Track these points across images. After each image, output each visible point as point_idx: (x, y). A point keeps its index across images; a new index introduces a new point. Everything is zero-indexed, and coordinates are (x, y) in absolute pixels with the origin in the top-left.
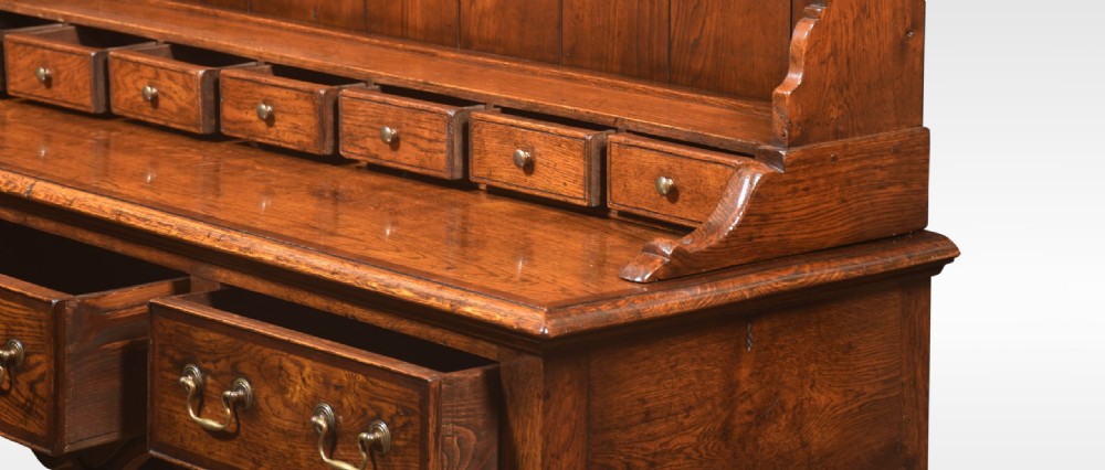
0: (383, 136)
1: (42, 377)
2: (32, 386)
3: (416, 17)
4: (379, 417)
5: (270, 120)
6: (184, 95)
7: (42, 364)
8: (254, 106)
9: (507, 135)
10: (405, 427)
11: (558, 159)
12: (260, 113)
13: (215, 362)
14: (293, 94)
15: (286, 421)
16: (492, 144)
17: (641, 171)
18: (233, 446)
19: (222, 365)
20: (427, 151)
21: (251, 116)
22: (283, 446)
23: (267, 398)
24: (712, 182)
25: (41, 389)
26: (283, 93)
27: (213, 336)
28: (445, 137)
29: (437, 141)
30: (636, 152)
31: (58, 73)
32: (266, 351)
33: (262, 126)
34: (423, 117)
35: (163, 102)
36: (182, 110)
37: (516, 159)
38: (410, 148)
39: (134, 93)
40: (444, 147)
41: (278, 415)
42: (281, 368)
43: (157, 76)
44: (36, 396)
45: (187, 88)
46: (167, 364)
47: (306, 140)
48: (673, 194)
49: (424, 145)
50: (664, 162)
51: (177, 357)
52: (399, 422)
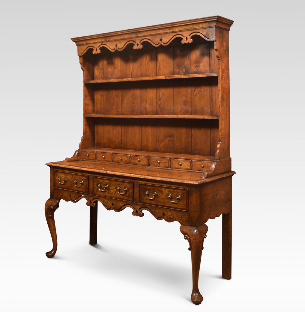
0: (158, 162)
1: (131, 192)
2: (129, 194)
3: (150, 149)
4: (179, 195)
5: (140, 161)
6: (126, 159)
7: (131, 191)
8: (137, 160)
9: (177, 161)
10: (183, 196)
11: (185, 164)
12: (138, 161)
13: (151, 190)
14: (143, 158)
15: (163, 197)
16: (174, 162)
17: (198, 165)
18: (154, 201)
19: (152, 191)
20: (165, 164)
21: (137, 161)
22: (163, 200)
23: (160, 195)
24: (210, 165)
25: (131, 194)
26: (142, 158)
27: (150, 187)
28: (168, 162)
29: (166, 162)
30: (197, 162)
31: (106, 157)
32: (159, 188)
33: (138, 162)
34: (164, 159)
35: (123, 160)
36: (126, 161)
37: (179, 164)
38: (162, 164)
39: (118, 159)
40: (168, 163)
41: (162, 196)
42: (162, 190)
43: (122, 156)
44: (130, 195)
45: (127, 158)
46: (142, 191)
47: (146, 164)
48: (203, 167)
49: (164, 163)
50: (202, 163)
51: (144, 190)
52: (182, 195)
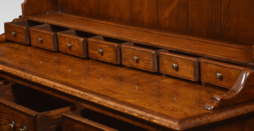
0: (134, 59)
5: (102, 54)
6: (78, 46)
8: (97, 50)
9: (170, 60)
11: (185, 67)
12: (99, 52)
14: (108, 46)
16: (166, 62)
17: (211, 71)
20: (147, 64)
21: (97, 53)
24: (234, 75)
26: (105, 46)
27: (80, 126)
28: (152, 59)
29: (149, 61)
30: (209, 65)
31: (44, 39)
33: (100, 55)
34: (145, 54)
35: (73, 48)
36: (78, 50)
37: (173, 66)
38: (142, 62)
39: (64, 45)
40: (152, 62)
43: (70, 41)
45: (79, 44)
47: (112, 60)
48: (221, 78)
49: (146, 62)
50: (218, 68)
